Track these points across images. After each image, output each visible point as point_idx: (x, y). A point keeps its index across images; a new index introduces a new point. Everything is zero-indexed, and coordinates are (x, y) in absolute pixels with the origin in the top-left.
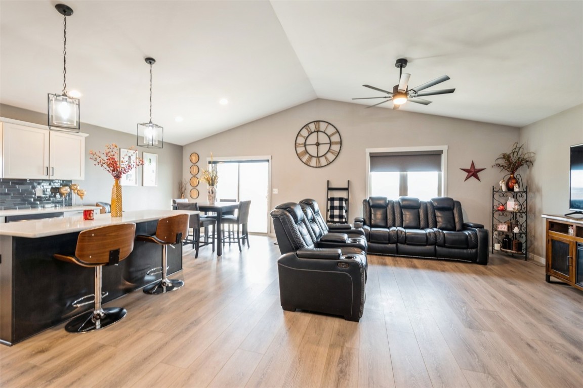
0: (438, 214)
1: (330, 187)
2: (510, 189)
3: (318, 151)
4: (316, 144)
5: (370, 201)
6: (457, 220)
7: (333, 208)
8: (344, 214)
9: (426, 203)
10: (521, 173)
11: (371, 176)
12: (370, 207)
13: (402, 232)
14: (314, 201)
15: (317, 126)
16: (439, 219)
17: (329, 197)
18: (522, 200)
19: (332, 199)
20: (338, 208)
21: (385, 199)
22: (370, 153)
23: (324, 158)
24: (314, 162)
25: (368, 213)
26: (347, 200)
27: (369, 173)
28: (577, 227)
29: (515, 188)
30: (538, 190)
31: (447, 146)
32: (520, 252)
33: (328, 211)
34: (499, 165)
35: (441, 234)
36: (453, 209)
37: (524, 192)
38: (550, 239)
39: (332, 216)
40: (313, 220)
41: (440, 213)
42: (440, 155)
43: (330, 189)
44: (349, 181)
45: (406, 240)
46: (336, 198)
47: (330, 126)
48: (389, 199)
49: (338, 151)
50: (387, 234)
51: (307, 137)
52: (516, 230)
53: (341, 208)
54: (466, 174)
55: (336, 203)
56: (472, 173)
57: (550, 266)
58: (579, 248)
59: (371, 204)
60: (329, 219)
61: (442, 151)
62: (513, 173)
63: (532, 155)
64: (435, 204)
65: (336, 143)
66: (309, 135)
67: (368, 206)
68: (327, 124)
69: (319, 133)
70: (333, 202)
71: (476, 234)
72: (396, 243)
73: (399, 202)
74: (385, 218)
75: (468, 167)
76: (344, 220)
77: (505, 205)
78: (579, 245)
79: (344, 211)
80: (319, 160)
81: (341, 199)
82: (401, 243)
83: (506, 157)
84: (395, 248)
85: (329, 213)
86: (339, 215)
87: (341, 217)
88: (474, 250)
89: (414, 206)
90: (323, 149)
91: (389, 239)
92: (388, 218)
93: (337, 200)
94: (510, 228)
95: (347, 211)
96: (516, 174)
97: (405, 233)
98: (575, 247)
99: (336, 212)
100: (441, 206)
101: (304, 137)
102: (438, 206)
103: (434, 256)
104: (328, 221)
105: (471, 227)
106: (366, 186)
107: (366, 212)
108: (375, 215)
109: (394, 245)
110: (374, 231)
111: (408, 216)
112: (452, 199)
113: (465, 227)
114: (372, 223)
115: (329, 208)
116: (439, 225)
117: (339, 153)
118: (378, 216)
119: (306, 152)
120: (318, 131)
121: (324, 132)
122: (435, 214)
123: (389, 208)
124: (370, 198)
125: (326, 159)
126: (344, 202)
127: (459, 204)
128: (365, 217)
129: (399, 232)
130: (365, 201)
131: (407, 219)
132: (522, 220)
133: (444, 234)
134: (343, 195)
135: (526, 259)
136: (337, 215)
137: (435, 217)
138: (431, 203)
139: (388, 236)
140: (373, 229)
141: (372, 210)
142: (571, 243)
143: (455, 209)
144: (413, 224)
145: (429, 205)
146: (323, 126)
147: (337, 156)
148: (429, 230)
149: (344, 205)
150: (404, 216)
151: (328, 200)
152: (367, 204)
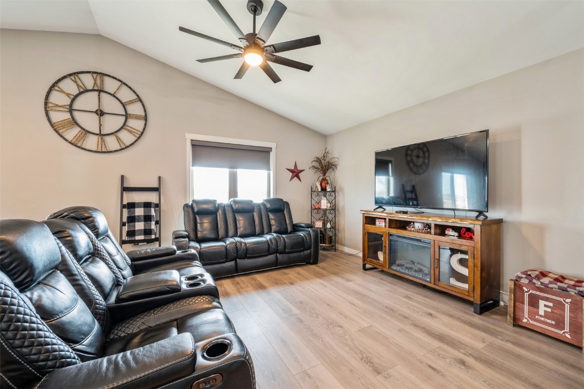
0: (271, 216)
1: (125, 186)
2: (324, 189)
3: (100, 125)
4: (96, 112)
5: (195, 205)
6: (288, 222)
7: (132, 219)
8: (153, 226)
9: (259, 205)
10: (330, 175)
11: (193, 172)
12: (195, 214)
13: (241, 243)
14: (95, 210)
15: (98, 82)
16: (273, 222)
17: (125, 202)
18: (331, 198)
19: (131, 206)
20: (142, 218)
21: (214, 202)
22: (192, 140)
23: (113, 138)
24: (92, 142)
25: (192, 222)
26: (157, 206)
27: (191, 168)
28: (389, 219)
29: (327, 189)
30: (342, 190)
31: (275, 144)
32: (331, 245)
33: (123, 224)
34: (314, 167)
35: (282, 239)
36: (284, 210)
37: (333, 191)
38: (366, 232)
39: (131, 233)
40: (95, 254)
41: (273, 215)
42: (269, 152)
43: (125, 189)
44: (160, 178)
45: (248, 253)
46: (138, 203)
47: (124, 87)
48: (219, 202)
49: (141, 130)
50: (224, 249)
51: (76, 96)
52: (329, 226)
53: (147, 218)
54: (291, 174)
55: (139, 212)
56: (295, 174)
57: (367, 256)
58: (391, 238)
59: (196, 210)
60: (125, 238)
61: (271, 148)
62: (324, 174)
63: (336, 160)
64: (268, 206)
65: (137, 117)
66: (80, 93)
67: (191, 212)
68: (119, 83)
69: (102, 94)
70: (132, 209)
71: (310, 234)
72: (234, 259)
73: (231, 205)
74: (215, 227)
75: (292, 168)
76: (153, 237)
77: (319, 203)
78: (391, 235)
79: (153, 223)
80: (103, 141)
81: (147, 205)
82: (241, 258)
83: (318, 160)
84: (234, 265)
85: (125, 229)
86: (145, 230)
87: (148, 232)
88: (309, 251)
89: (246, 210)
90: (112, 124)
91: (226, 255)
92: (219, 227)
93: (139, 207)
94: (324, 224)
95: (157, 223)
96: (327, 175)
97: (245, 244)
98: (387, 237)
99: (140, 226)
100: (274, 207)
101: (68, 95)
102: (271, 207)
103: (276, 266)
104: (123, 242)
105: (303, 227)
106: (185, 185)
107: (189, 221)
108: (202, 224)
109: (233, 263)
110: (205, 248)
111: (241, 221)
112: (282, 200)
113: (296, 228)
114: (199, 235)
115: (125, 220)
116: (274, 228)
117: (142, 133)
118: (205, 225)
119: (75, 123)
120: (100, 91)
121: (113, 95)
122: (268, 217)
123: (220, 214)
124: (194, 201)
125: (118, 139)
126: (153, 210)
127: (287, 204)
128: (187, 229)
129: (238, 245)
130: (186, 206)
131: (241, 225)
132: (330, 216)
133: (284, 238)
134: (152, 197)
135: (335, 250)
136: (140, 230)
137: (269, 220)
138: (264, 205)
139: (225, 252)
140: (204, 245)
141: (197, 217)
142: (385, 234)
143: (285, 210)
144: (248, 231)
145: (262, 207)
146: (110, 85)
147: (139, 138)
148: (268, 237)
149: (153, 213)
150: (238, 222)
151: (123, 206)
152: (190, 210)
